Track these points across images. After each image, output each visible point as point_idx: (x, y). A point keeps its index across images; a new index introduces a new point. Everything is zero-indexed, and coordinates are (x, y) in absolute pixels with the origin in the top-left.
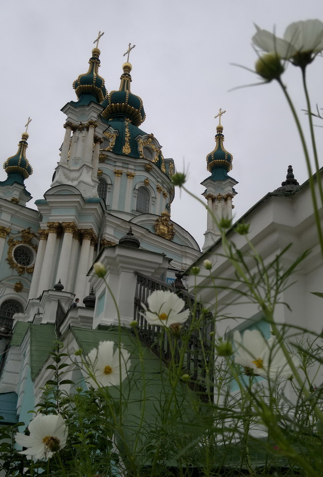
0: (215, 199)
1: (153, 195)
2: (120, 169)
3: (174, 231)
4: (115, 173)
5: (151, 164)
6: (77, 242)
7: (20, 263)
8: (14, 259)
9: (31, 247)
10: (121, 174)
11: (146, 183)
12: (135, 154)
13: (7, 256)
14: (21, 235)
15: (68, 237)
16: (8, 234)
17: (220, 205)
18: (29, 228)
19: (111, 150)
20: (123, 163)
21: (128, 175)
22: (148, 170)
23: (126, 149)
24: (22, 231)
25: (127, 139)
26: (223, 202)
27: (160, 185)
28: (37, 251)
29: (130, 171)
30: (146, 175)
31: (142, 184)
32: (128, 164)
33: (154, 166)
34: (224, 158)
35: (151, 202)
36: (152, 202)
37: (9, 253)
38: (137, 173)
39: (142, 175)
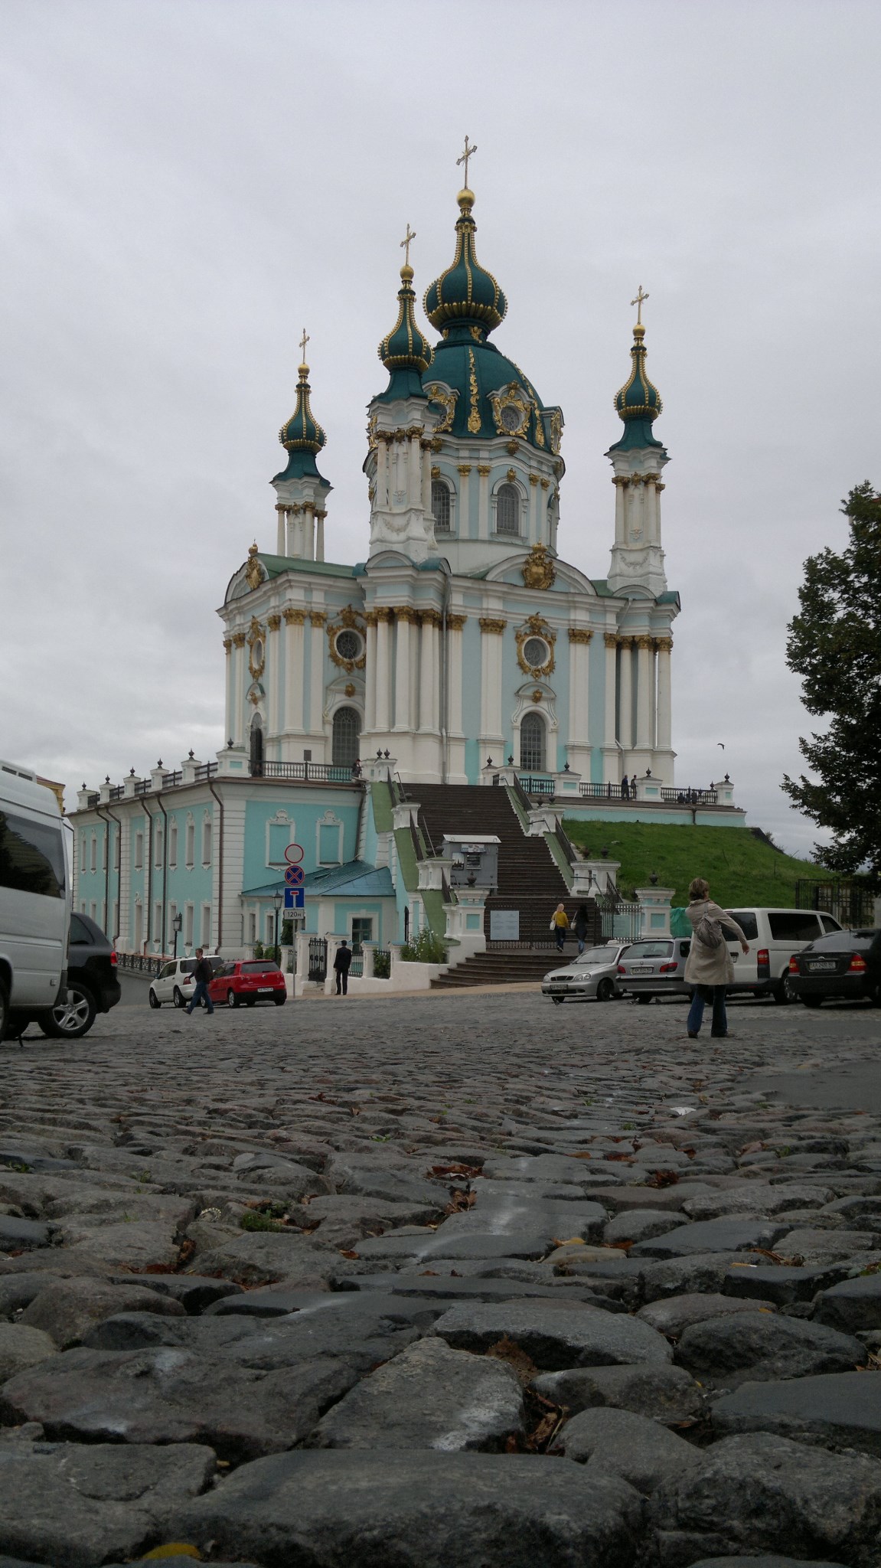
0: (629, 481)
1: (523, 495)
2: (466, 463)
3: (554, 571)
4: (460, 471)
5: (517, 440)
6: (415, 628)
7: (345, 656)
8: (338, 653)
9: (356, 632)
10: (469, 471)
11: (511, 477)
12: (489, 429)
13: (328, 652)
14: (341, 617)
15: (403, 626)
16: (325, 620)
17: (636, 492)
18: (350, 606)
19: (450, 430)
20: (470, 450)
21: (479, 471)
22: (511, 451)
23: (474, 423)
24: (342, 611)
25: (473, 401)
26: (641, 486)
27: (535, 472)
28: (365, 636)
29: (483, 463)
30: (511, 462)
31: (505, 481)
32: (479, 450)
33: (521, 442)
34: (642, 402)
35: (521, 509)
36: (523, 509)
37: (331, 646)
38: (494, 464)
39: (502, 464)
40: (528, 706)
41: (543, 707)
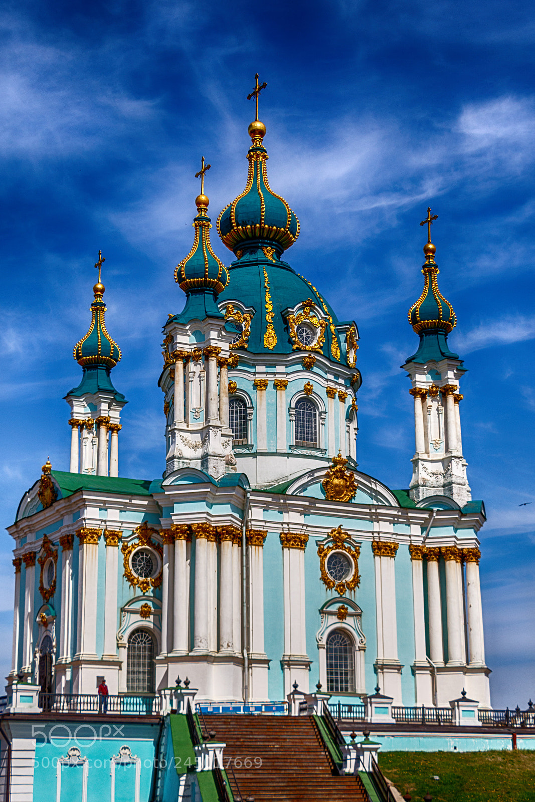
0: (426, 393)
1: (321, 408)
2: (262, 377)
3: (355, 483)
4: (255, 385)
5: (313, 355)
6: (214, 545)
8: (133, 572)
9: (152, 549)
10: (265, 385)
11: (308, 390)
12: (285, 345)
13: (123, 571)
14: (136, 535)
15: (202, 543)
16: (120, 538)
17: (434, 404)
18: (146, 523)
19: (246, 347)
20: (266, 365)
21: (276, 386)
22: (308, 366)
23: (270, 340)
24: (137, 529)
25: (268, 318)
27: (332, 385)
29: (280, 377)
30: (307, 376)
31: (302, 395)
32: (275, 365)
33: (317, 357)
34: (436, 316)
35: (319, 421)
38: (291, 377)
40: (332, 622)
41: (350, 623)
